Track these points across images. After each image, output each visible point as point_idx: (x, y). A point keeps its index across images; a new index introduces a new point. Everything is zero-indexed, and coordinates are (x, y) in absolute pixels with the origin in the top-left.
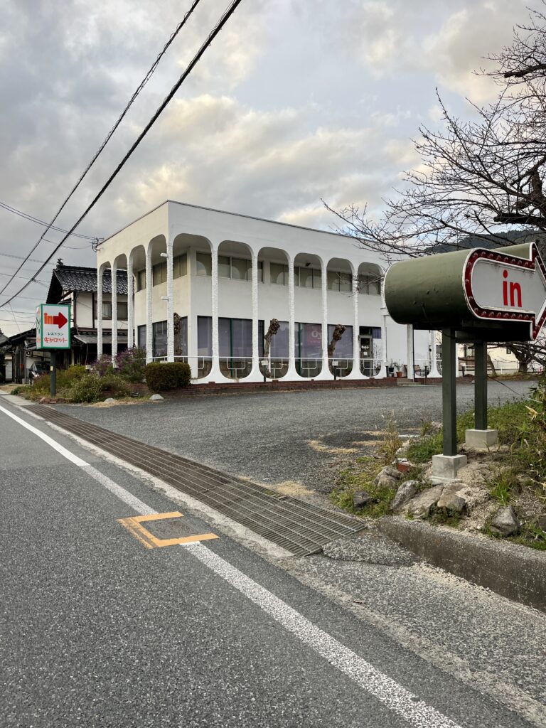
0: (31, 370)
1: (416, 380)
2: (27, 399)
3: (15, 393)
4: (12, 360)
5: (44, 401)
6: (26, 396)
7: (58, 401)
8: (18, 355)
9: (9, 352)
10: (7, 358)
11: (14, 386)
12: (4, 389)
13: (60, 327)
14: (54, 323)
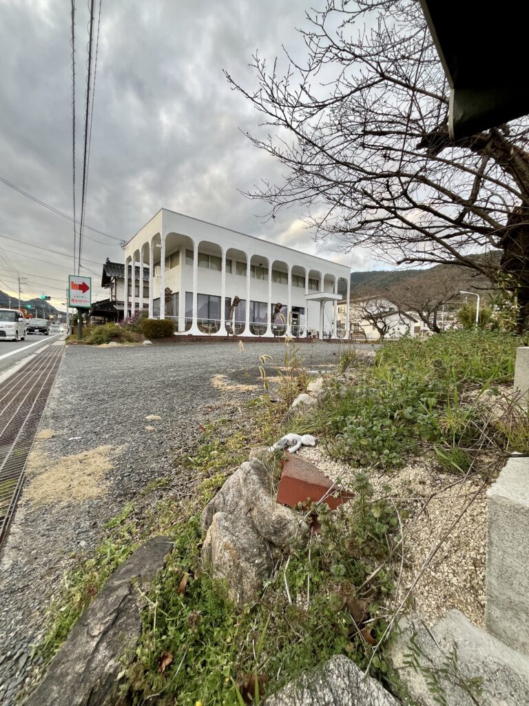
1: (324, 340)
13: (83, 292)
14: (80, 289)
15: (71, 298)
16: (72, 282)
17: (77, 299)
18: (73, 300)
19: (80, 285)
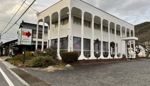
0: (11, 52)
2: (12, 64)
3: (6, 60)
4: (5, 50)
5: (20, 66)
6: (11, 62)
7: (27, 66)
8: (7, 48)
9: (4, 47)
10: (3, 49)
11: (6, 58)
12: (2, 58)
13: (28, 37)
14: (26, 35)
15: (22, 40)
16: (23, 31)
17: (25, 41)
18: (23, 41)
19: (26, 33)
